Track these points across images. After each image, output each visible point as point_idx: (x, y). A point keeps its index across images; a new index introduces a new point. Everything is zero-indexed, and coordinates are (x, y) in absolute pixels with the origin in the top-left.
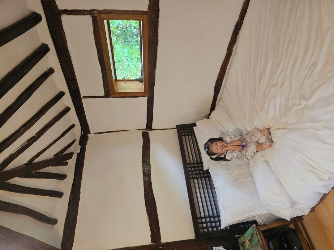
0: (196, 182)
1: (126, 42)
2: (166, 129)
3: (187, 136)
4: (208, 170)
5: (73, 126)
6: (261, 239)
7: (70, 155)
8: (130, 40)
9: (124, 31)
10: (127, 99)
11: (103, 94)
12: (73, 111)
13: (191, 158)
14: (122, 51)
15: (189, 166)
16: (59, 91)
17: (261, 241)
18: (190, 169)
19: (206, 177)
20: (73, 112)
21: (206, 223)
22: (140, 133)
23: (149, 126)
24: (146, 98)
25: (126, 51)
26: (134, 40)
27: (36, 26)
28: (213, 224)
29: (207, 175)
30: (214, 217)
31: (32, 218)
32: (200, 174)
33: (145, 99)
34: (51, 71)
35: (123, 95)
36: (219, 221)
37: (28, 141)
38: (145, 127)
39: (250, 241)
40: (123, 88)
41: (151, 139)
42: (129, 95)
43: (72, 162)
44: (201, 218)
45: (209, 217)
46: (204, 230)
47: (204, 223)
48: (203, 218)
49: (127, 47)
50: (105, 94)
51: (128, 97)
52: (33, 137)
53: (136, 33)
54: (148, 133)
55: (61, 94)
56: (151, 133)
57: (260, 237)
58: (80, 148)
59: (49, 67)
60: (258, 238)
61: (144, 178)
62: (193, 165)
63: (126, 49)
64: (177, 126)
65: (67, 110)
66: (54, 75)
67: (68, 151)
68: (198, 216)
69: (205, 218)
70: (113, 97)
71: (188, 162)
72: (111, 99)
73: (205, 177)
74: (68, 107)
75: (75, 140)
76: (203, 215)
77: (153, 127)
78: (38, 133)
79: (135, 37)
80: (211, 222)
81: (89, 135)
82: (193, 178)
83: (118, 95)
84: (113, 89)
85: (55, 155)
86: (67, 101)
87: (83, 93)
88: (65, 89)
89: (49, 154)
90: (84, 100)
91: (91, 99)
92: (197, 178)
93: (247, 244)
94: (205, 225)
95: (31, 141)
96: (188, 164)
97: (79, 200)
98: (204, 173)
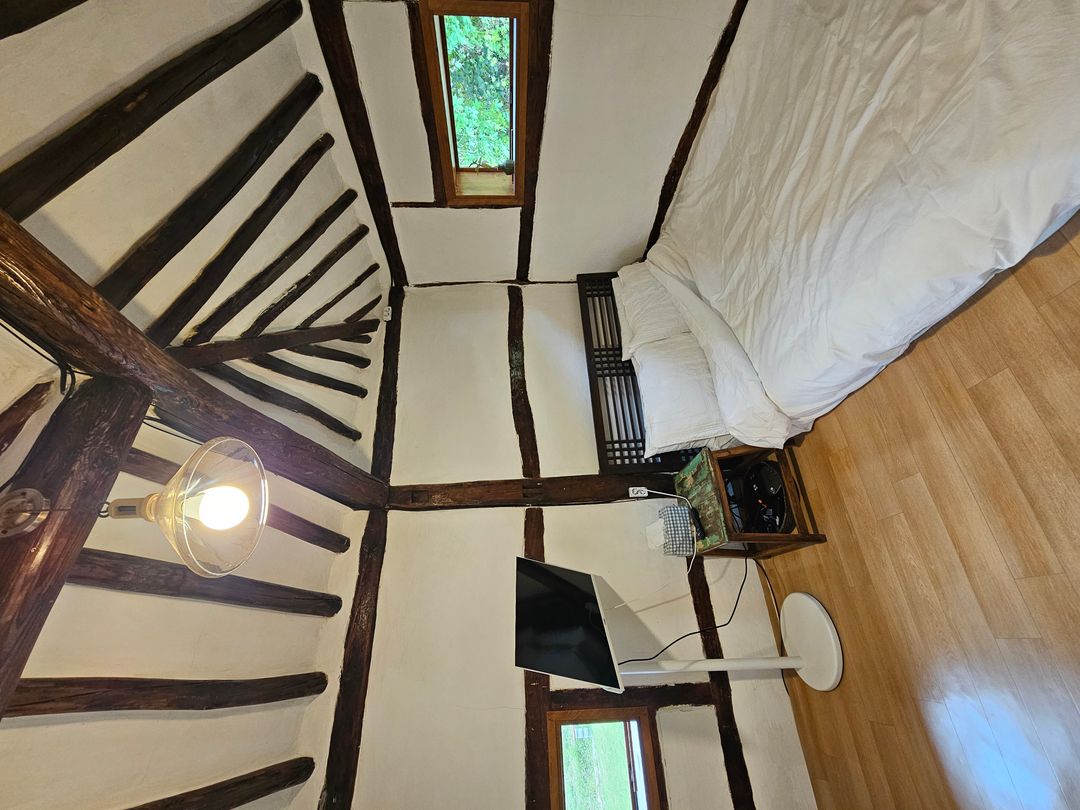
0: (608, 383)
1: (474, 92)
2: (556, 282)
3: (597, 298)
4: (630, 361)
5: (374, 268)
6: (715, 471)
7: (373, 325)
8: (482, 87)
9: (471, 64)
10: (479, 210)
11: (432, 199)
12: (373, 234)
13: (602, 340)
14: (464, 114)
15: (597, 353)
16: (346, 189)
17: (713, 474)
18: (598, 359)
19: (628, 374)
20: (373, 237)
21: (621, 450)
22: (504, 290)
23: (523, 275)
24: (519, 210)
25: (475, 112)
26: (492, 87)
27: (292, 27)
28: (634, 453)
29: (628, 370)
30: (635, 441)
31: (318, 423)
32: (617, 368)
33: (514, 214)
34: (326, 142)
35: (472, 203)
36: (644, 448)
37: (299, 283)
38: (514, 278)
39: (695, 476)
40: (471, 186)
41: (524, 300)
42: (484, 202)
43: (378, 336)
44: (613, 442)
45: (628, 441)
46: (615, 462)
47: (617, 450)
48: (616, 442)
49: (477, 104)
50: (435, 198)
51: (483, 207)
52: (307, 277)
53: (497, 70)
54: (519, 290)
55: (349, 197)
56: (526, 290)
57: (714, 467)
58: (390, 312)
59: (324, 132)
60: (711, 468)
61: (511, 373)
62: (604, 353)
63: (474, 108)
64: (578, 276)
65: (362, 231)
66: (333, 149)
67: (368, 317)
68: (608, 438)
69: (620, 442)
70: (452, 207)
71: (596, 346)
72: (448, 210)
73: (625, 375)
74: (364, 225)
75: (380, 297)
76: (616, 438)
77: (531, 278)
78: (314, 270)
79: (494, 79)
80: (629, 450)
81: (405, 288)
82: (604, 376)
83: (461, 203)
84: (453, 186)
85: (347, 320)
86: (361, 211)
87: (392, 197)
88: (358, 186)
89: (337, 316)
90: (394, 211)
91: (408, 209)
92: (611, 376)
93: (690, 481)
94: (618, 454)
95: (304, 284)
96: (596, 350)
97: (395, 404)
98: (624, 368)
